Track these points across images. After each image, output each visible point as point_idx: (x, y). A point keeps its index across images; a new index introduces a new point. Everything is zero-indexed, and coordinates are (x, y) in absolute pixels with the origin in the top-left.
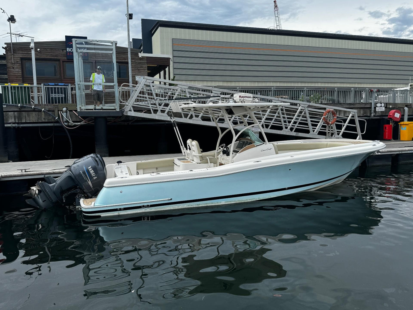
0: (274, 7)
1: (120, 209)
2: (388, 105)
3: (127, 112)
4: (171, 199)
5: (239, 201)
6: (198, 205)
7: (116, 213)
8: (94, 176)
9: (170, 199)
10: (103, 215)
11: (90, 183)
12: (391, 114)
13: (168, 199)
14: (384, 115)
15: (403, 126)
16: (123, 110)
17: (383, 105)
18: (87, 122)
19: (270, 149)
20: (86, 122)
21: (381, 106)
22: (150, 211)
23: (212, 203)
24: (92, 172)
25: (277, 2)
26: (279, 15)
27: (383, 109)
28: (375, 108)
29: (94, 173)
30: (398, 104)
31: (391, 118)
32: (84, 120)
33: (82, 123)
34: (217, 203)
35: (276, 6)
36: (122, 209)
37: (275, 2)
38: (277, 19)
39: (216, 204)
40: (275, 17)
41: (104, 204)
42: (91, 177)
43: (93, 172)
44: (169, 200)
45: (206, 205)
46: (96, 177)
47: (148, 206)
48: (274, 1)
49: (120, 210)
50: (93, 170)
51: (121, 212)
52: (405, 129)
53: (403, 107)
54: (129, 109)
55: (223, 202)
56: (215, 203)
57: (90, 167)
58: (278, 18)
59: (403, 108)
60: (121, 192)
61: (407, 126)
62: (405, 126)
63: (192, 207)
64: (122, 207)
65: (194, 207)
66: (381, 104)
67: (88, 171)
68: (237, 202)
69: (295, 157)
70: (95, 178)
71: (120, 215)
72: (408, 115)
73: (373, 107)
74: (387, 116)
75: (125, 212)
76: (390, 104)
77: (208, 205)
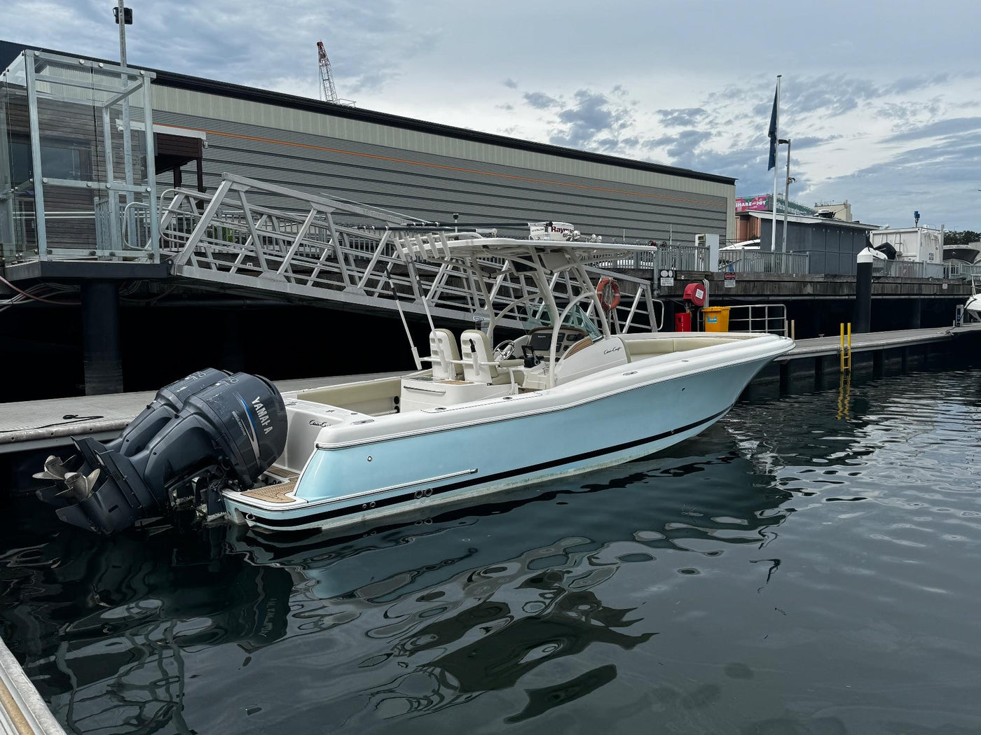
0: (317, 57)
1: (368, 504)
2: (678, 275)
3: (180, 267)
4: (476, 471)
5: (598, 465)
6: (526, 481)
7: (356, 518)
8: (266, 423)
9: (474, 470)
10: (326, 525)
11: (255, 445)
12: (689, 292)
13: (469, 471)
14: (673, 294)
15: (710, 315)
16: (170, 262)
17: (671, 274)
18: (30, 298)
19: (618, 349)
20: (28, 298)
21: (668, 276)
22: (431, 504)
23: (552, 475)
24: (262, 412)
25: (325, 47)
26: (332, 76)
27: (671, 282)
28: (659, 280)
29: (267, 417)
30: (694, 273)
31: (689, 301)
32: (23, 290)
33: (16, 300)
34: (561, 473)
35: (323, 56)
36: (373, 504)
37: (320, 44)
38: (328, 85)
39: (559, 476)
40: (322, 81)
41: (334, 494)
42: (259, 428)
43: (266, 412)
44: (472, 473)
45: (539, 480)
46: (272, 428)
47: (428, 491)
48: (318, 44)
49: (369, 507)
50: (264, 409)
51: (368, 514)
52: (716, 321)
53: (702, 278)
54: (185, 260)
55: (570, 470)
56: (557, 474)
57: (256, 401)
58: (330, 83)
59: (701, 281)
60: (370, 459)
61: (718, 315)
62: (714, 315)
63: (514, 486)
64: (372, 500)
65: (517, 487)
66: (668, 271)
67: (253, 411)
68: (595, 469)
69: (692, 361)
70: (267, 430)
71: (365, 521)
72: (710, 296)
73: (656, 277)
74: (682, 296)
75: (379, 512)
76: (681, 271)
77: (545, 479)
